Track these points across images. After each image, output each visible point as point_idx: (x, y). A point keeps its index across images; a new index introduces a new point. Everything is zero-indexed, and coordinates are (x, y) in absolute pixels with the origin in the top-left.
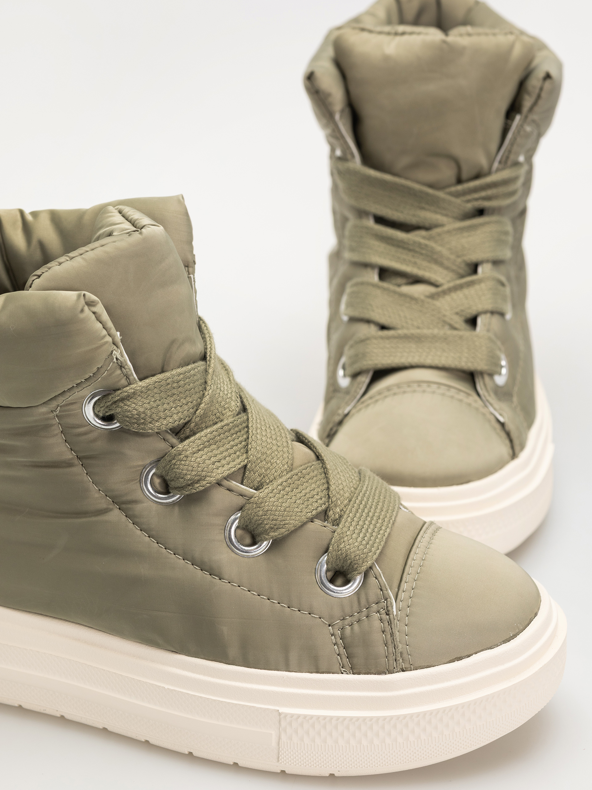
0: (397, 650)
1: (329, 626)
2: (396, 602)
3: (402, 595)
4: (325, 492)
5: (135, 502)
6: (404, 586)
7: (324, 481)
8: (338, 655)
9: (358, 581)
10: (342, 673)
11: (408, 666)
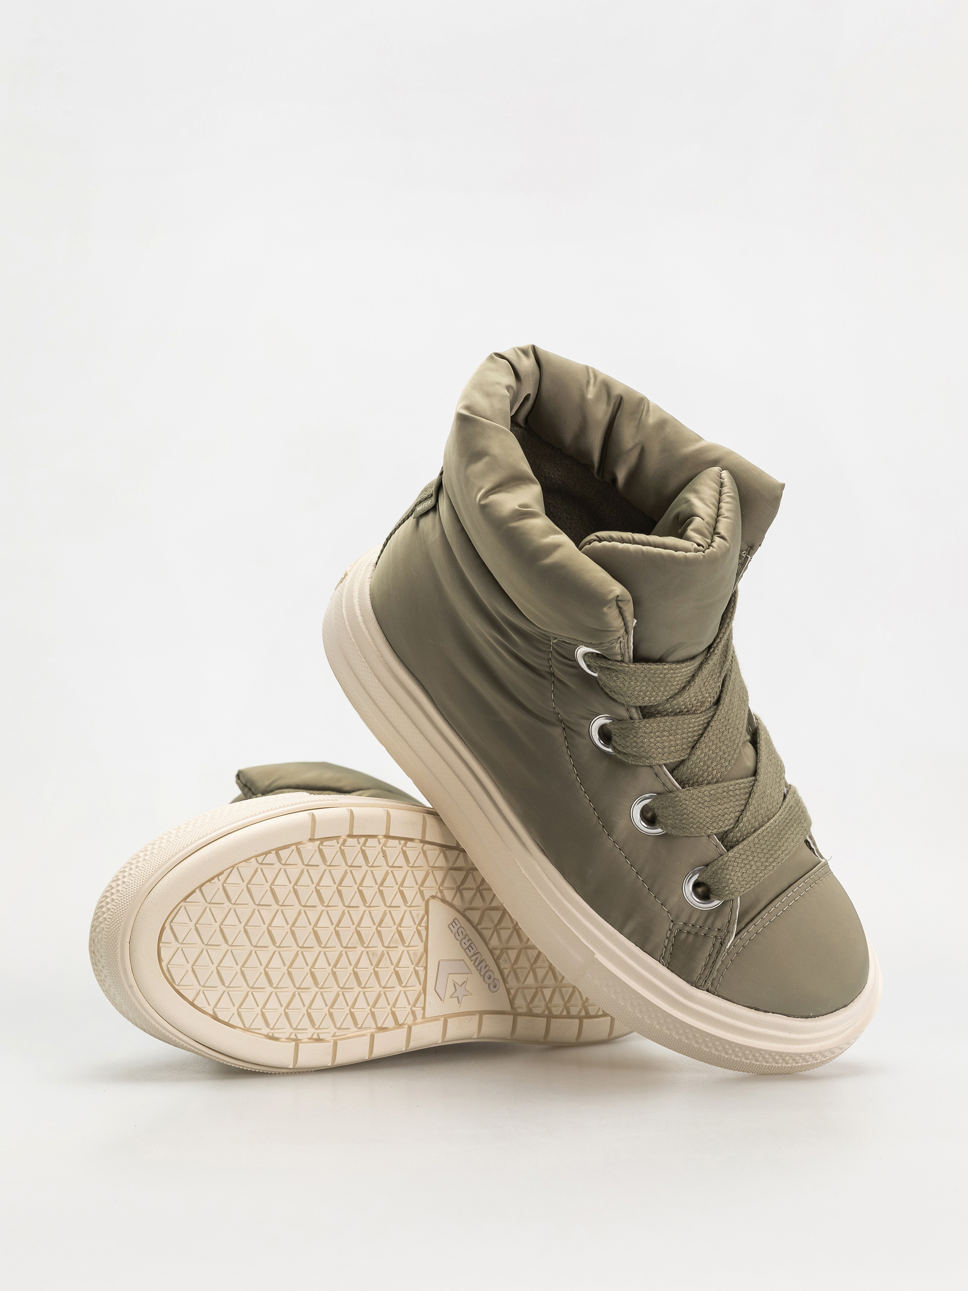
0: (711, 975)
1: (672, 921)
2: (736, 935)
3: (744, 934)
4: (737, 814)
5: (580, 734)
6: (751, 927)
7: (743, 802)
8: (665, 947)
9: (716, 903)
10: (660, 962)
11: (713, 990)
